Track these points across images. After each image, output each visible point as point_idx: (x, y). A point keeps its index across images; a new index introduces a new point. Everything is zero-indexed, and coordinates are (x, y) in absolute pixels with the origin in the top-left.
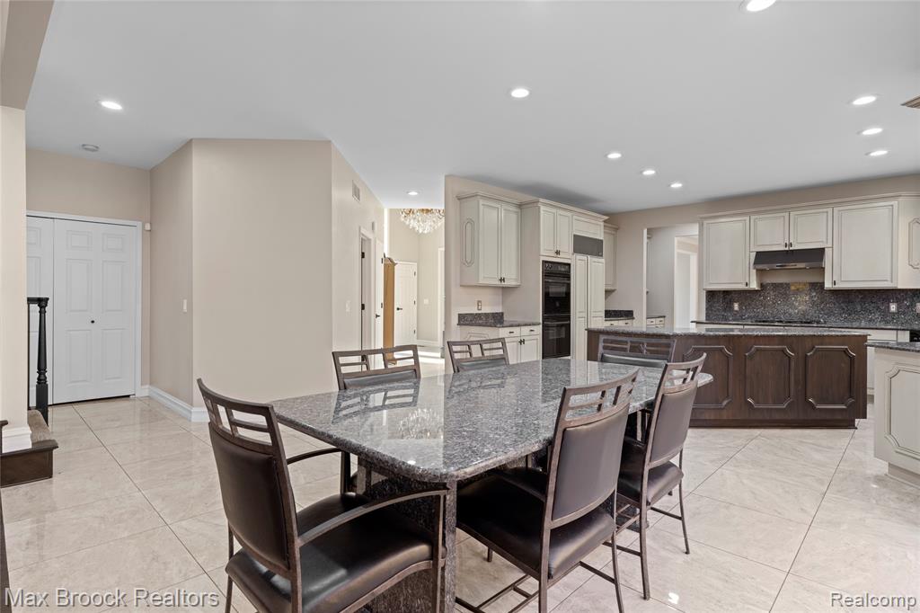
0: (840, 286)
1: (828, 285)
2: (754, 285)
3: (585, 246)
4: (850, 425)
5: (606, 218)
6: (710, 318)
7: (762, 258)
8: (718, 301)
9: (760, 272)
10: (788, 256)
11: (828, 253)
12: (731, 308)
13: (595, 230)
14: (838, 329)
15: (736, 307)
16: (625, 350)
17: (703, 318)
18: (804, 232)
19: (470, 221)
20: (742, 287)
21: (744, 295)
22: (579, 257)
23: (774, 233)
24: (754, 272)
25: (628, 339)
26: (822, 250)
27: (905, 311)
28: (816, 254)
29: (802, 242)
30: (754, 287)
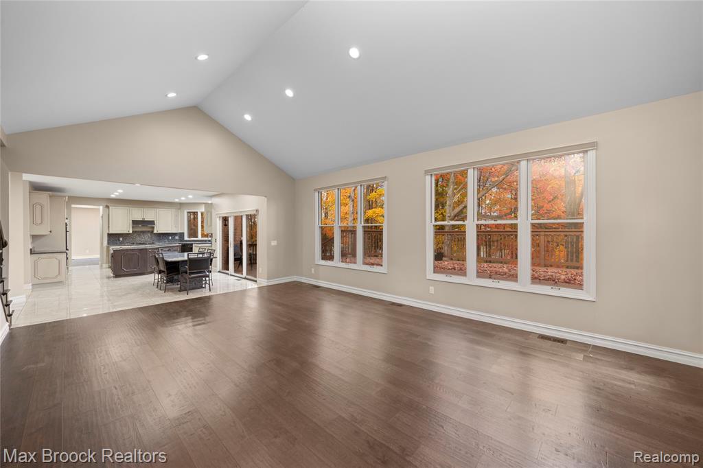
0: (159, 232)
1: (155, 232)
6: (109, 243)
7: (135, 223)
8: (113, 237)
11: (156, 222)
12: (119, 240)
15: (121, 239)
17: (106, 244)
18: (148, 215)
19: (41, 205)
20: (125, 232)
21: (125, 235)
23: (139, 215)
24: (131, 227)
26: (154, 221)
27: (173, 238)
28: (152, 223)
29: (147, 219)
30: (131, 232)
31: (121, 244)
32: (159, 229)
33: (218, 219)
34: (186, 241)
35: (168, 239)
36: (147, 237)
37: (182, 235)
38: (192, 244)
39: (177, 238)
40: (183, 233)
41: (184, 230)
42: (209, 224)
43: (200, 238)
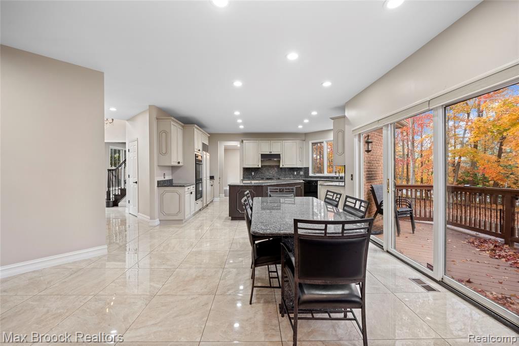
0: (285, 166)
1: (281, 166)
3: (204, 148)
5: (209, 135)
6: (244, 178)
7: (263, 156)
8: (247, 171)
9: (262, 161)
10: (270, 156)
11: (281, 155)
12: (251, 175)
15: (253, 173)
16: (277, 192)
17: (242, 179)
18: (275, 148)
19: (165, 132)
20: (256, 166)
21: (256, 170)
22: (205, 153)
23: (266, 148)
24: (260, 161)
25: (278, 188)
26: (279, 155)
27: (298, 174)
28: (278, 156)
29: (275, 151)
30: (260, 166)
31: (253, 178)
32: (285, 163)
33: (356, 140)
34: (311, 177)
35: (293, 174)
36: (273, 172)
37: (307, 169)
38: (316, 182)
39: (302, 173)
40: (308, 168)
41: (309, 165)
42: (340, 151)
43: (326, 174)
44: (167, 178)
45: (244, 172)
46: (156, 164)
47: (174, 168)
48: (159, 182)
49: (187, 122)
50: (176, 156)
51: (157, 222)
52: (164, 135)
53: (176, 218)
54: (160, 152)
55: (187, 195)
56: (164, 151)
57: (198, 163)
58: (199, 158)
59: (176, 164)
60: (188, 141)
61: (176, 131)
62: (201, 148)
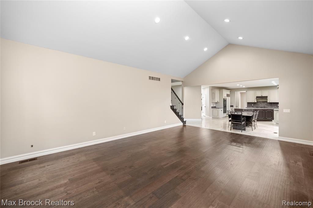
0: (270, 102)
1: (268, 102)
2: (256, 102)
3: (228, 95)
4: (271, 121)
5: (230, 91)
7: (257, 97)
8: (249, 104)
9: (257, 100)
10: (262, 97)
11: (268, 97)
13: (229, 93)
14: (269, 108)
15: (253, 105)
17: (247, 107)
18: (264, 93)
19: (214, 93)
20: (254, 102)
21: (254, 103)
22: (228, 97)
23: (259, 93)
24: (256, 100)
28: (266, 97)
29: (264, 95)
31: (253, 107)
32: (270, 100)
35: (277, 106)
36: (264, 104)
44: (214, 106)
45: (247, 104)
46: (211, 102)
47: (216, 103)
48: (212, 107)
49: (221, 88)
50: (217, 100)
51: (211, 118)
52: (213, 94)
53: (217, 117)
54: (212, 99)
55: (220, 111)
56: (213, 98)
57: (225, 101)
58: (225, 99)
59: (217, 102)
60: (221, 94)
61: (217, 92)
62: (226, 96)
